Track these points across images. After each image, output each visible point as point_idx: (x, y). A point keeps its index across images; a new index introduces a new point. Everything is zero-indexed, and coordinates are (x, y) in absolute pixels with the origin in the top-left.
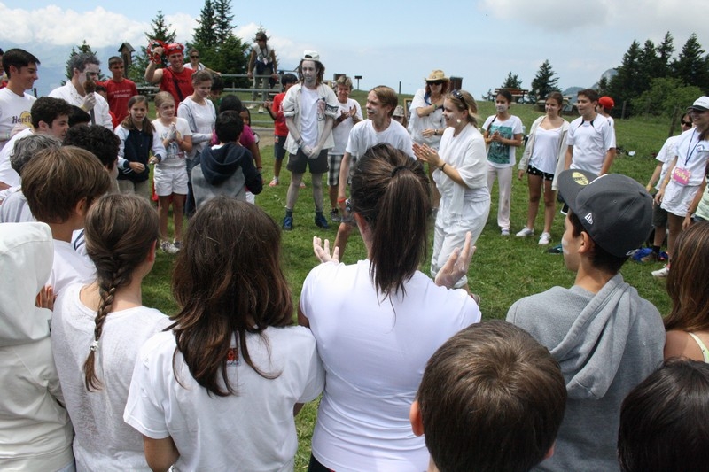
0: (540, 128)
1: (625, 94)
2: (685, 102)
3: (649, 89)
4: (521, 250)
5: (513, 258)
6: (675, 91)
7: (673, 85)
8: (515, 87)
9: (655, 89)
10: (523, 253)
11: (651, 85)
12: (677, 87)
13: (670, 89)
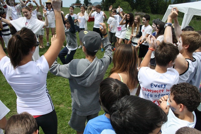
0: (80, 16)
1: (109, 4)
2: (124, 6)
3: (115, 2)
4: (80, 51)
5: (78, 54)
6: (122, 3)
7: (121, 1)
8: (79, 3)
9: (117, 2)
10: (81, 52)
11: (115, 1)
12: (122, 2)
13: (120, 2)
